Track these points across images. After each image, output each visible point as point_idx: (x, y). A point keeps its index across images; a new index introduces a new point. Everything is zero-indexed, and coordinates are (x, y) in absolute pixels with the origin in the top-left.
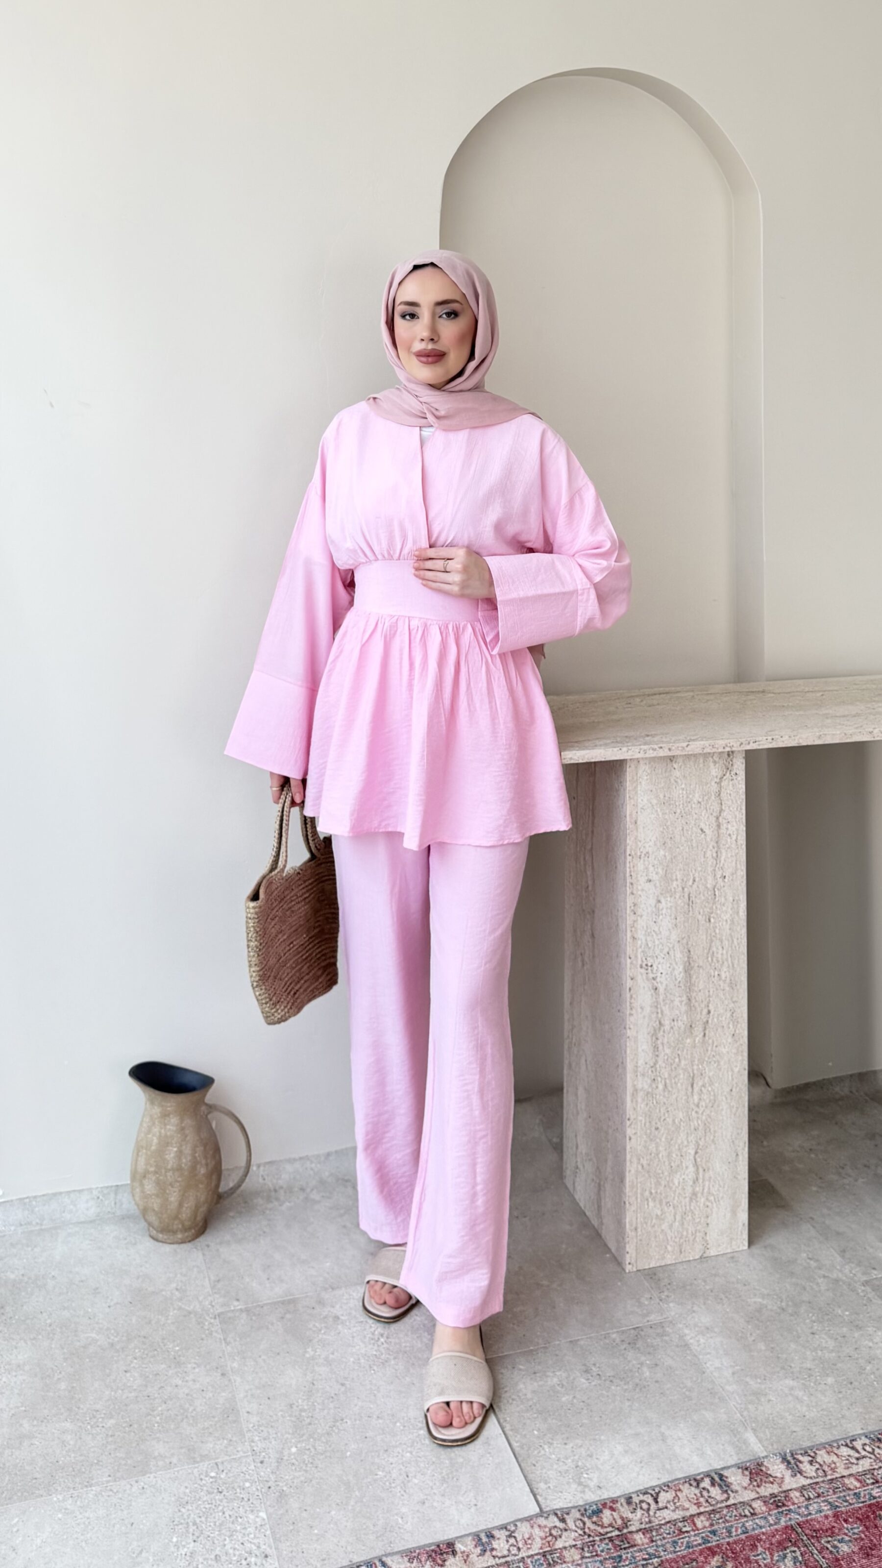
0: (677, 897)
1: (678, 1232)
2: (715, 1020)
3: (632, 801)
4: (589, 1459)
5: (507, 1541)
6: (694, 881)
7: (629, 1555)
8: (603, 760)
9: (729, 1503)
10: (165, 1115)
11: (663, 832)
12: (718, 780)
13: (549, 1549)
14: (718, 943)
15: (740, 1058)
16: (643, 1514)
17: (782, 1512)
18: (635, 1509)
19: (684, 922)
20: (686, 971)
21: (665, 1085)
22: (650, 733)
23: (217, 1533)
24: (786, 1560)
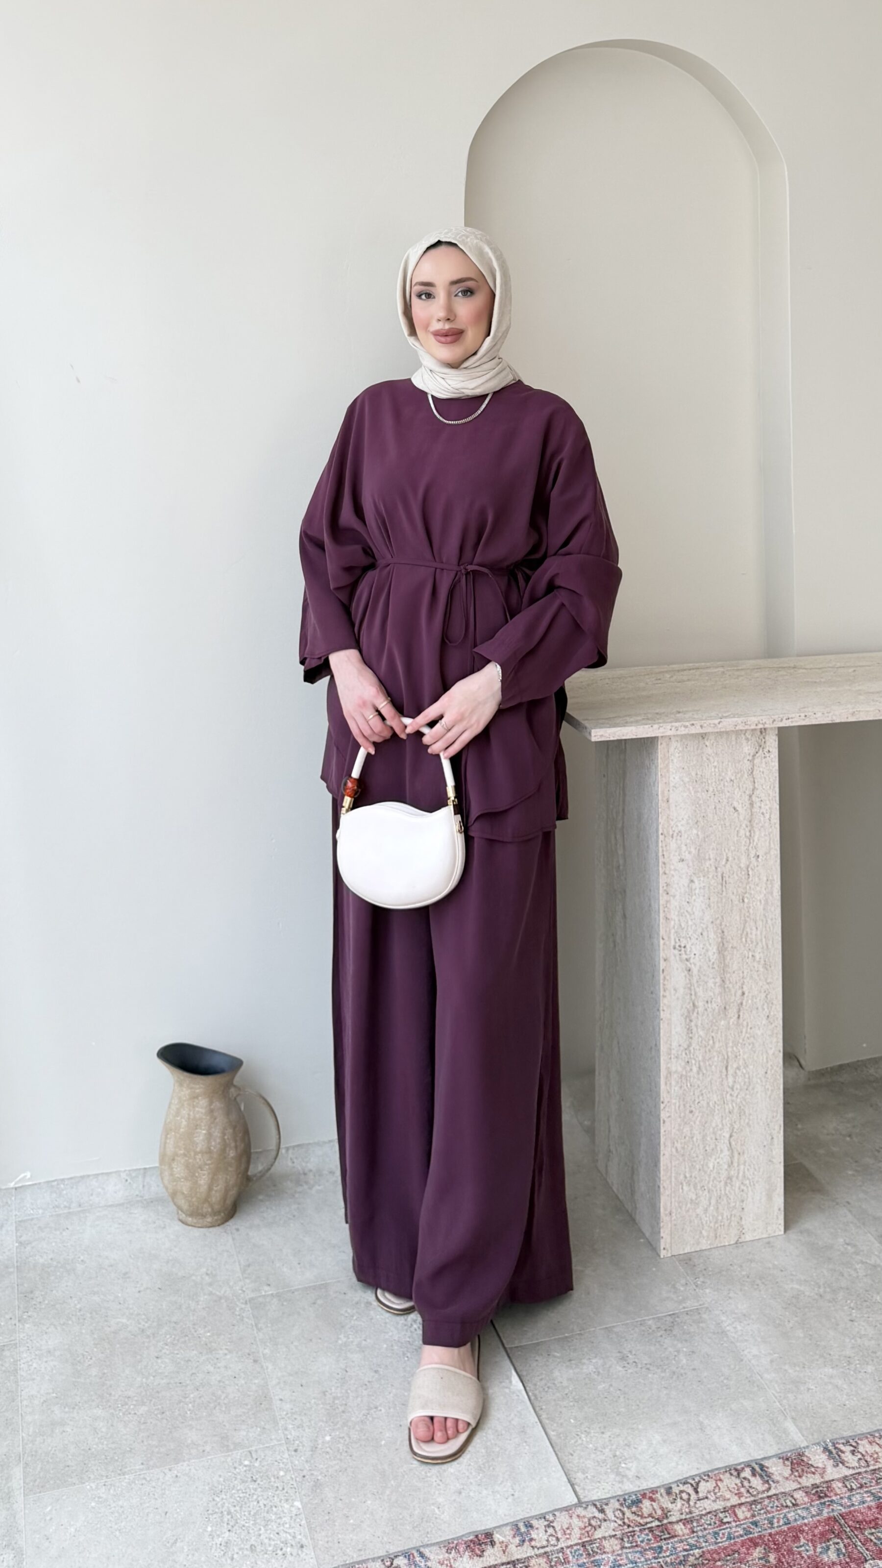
0: (711, 876)
1: (713, 1216)
2: (750, 1001)
3: (664, 779)
4: (627, 1448)
5: (546, 1531)
6: (727, 860)
7: (670, 1546)
8: (635, 737)
9: (770, 1493)
10: (194, 1097)
11: (695, 811)
12: (750, 758)
13: (588, 1539)
14: (752, 924)
15: (775, 1040)
16: (683, 1505)
17: (824, 1503)
18: (675, 1499)
19: (717, 902)
20: (719, 953)
21: (700, 1068)
22: (681, 710)
23: (252, 1522)
24: (829, 1552)
